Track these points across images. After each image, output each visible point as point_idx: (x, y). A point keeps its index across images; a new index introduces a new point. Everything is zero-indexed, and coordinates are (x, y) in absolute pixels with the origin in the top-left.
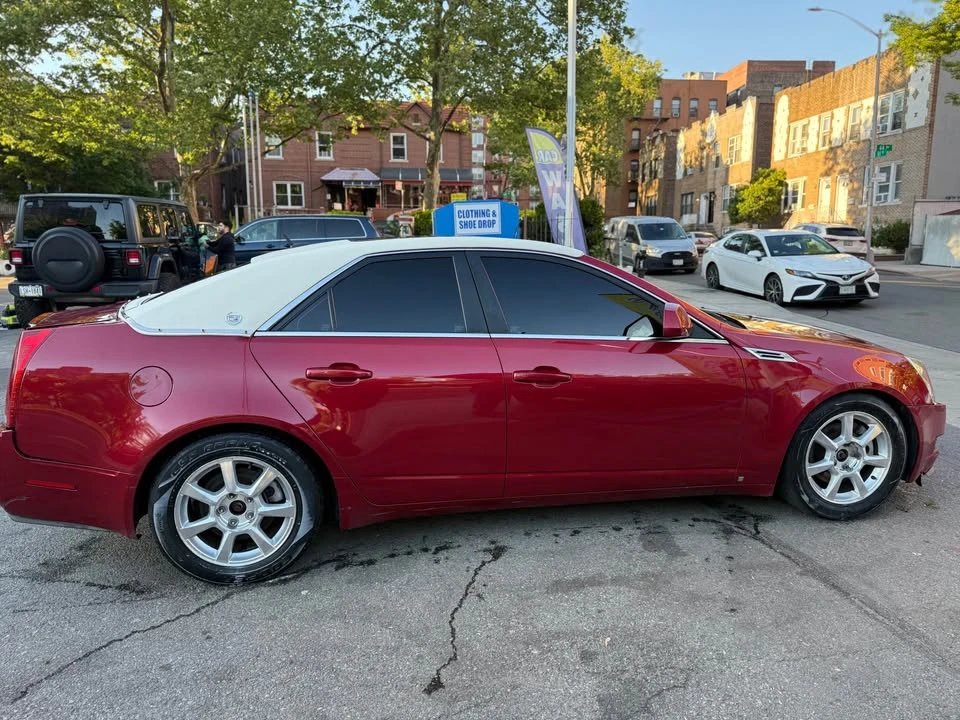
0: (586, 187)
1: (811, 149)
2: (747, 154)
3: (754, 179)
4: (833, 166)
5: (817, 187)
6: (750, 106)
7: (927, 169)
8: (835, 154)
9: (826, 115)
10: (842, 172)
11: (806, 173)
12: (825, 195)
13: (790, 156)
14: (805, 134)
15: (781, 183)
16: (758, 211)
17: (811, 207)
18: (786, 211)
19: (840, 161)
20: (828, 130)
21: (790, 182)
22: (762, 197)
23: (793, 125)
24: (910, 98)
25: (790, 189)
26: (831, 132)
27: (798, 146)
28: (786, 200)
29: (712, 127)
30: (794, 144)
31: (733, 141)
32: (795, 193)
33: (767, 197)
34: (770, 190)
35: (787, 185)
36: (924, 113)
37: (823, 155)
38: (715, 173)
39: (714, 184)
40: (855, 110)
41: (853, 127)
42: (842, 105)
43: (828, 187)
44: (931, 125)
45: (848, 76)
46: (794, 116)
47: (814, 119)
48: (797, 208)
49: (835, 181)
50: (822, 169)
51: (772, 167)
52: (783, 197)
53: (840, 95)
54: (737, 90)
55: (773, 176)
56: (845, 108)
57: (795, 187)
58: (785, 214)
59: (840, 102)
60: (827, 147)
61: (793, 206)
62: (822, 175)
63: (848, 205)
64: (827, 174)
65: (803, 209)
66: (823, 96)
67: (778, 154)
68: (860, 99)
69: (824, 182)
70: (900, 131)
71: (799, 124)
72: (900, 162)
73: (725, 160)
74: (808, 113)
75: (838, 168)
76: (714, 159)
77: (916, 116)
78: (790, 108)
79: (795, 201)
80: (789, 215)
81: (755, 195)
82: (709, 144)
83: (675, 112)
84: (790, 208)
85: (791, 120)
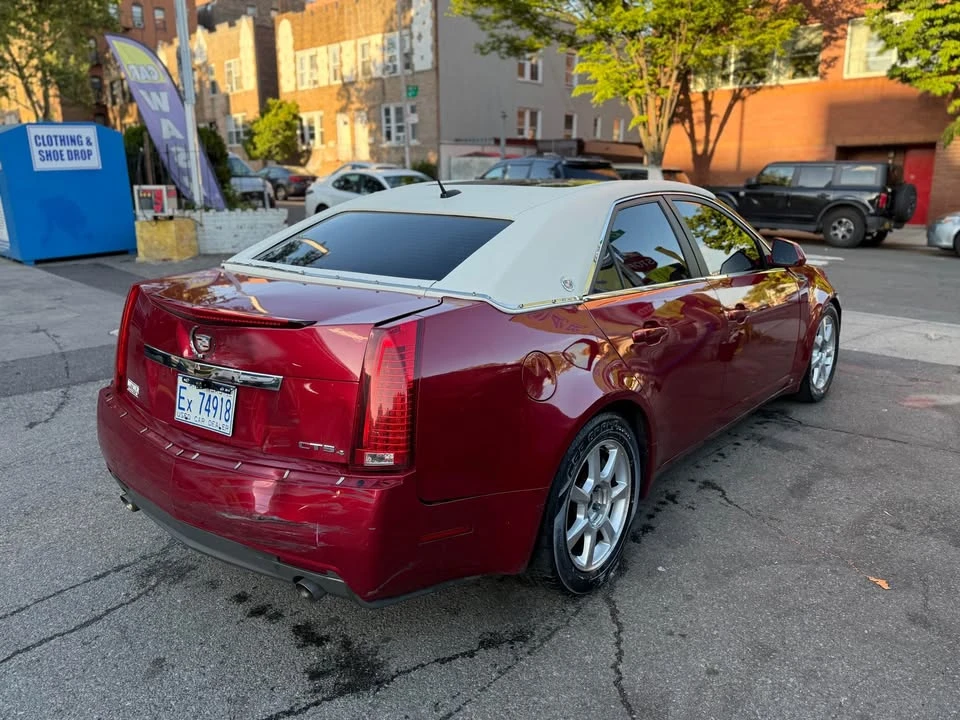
1: (323, 83)
2: (250, 82)
3: (264, 110)
4: (347, 105)
5: (334, 123)
6: (245, 29)
7: (438, 111)
8: (348, 91)
9: (335, 47)
10: (359, 110)
11: (320, 108)
12: (344, 132)
13: (300, 88)
14: (314, 65)
15: (296, 117)
16: (277, 146)
17: (331, 144)
18: (304, 148)
19: (354, 99)
20: (338, 63)
21: (305, 116)
22: (281, 131)
23: (300, 54)
24: (415, 40)
25: (305, 123)
26: (341, 66)
27: (307, 78)
28: (303, 136)
29: (200, 47)
30: (302, 75)
31: (229, 65)
32: (311, 128)
33: (285, 131)
34: (287, 123)
35: (301, 120)
36: (430, 57)
37: (336, 90)
38: (212, 100)
39: (213, 113)
40: (363, 46)
41: (363, 63)
42: (350, 39)
43: (345, 123)
44: (436, 69)
45: (351, 9)
46: (298, 43)
47: (322, 50)
48: (316, 144)
49: (353, 120)
50: (338, 105)
51: (283, 98)
52: (298, 132)
53: (347, 27)
54: (207, 5)
55: (285, 108)
56: (352, 42)
57: (311, 121)
58: (304, 151)
59: (347, 35)
60: (339, 82)
61: (311, 142)
62: (337, 112)
63: (370, 145)
64: (343, 110)
65: (324, 147)
66: (328, 27)
67: (286, 84)
68: (367, 35)
69: (341, 118)
70: (409, 72)
71: (306, 54)
72: (413, 103)
73: (224, 88)
74: (314, 43)
75: (353, 107)
76: (208, 85)
77: (423, 60)
78: (294, 34)
79: (312, 136)
80: (309, 152)
81: (273, 128)
82: (200, 67)
83: (138, 21)
84: (309, 144)
85: (299, 46)
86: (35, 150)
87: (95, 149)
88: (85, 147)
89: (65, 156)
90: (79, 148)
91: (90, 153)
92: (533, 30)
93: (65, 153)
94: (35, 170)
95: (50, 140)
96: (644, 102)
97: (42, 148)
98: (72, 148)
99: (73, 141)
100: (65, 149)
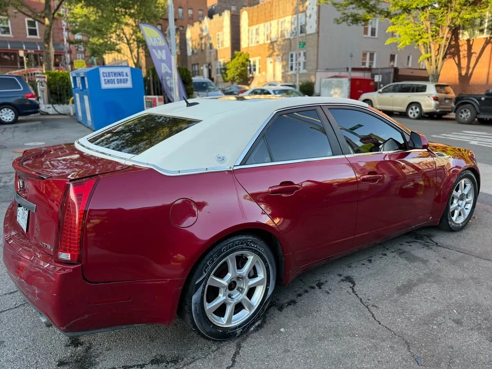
0: (134, 57)
1: (261, 42)
2: (227, 43)
3: (233, 57)
4: (272, 53)
5: (266, 62)
6: (227, 15)
7: (318, 55)
8: (273, 46)
9: (268, 24)
10: (277, 55)
11: (259, 55)
12: (270, 67)
13: (251, 45)
14: (257, 33)
15: (247, 60)
16: (237, 75)
17: (263, 73)
18: (251, 76)
19: (276, 50)
20: (269, 32)
21: (252, 60)
22: (239, 68)
23: (251, 28)
24: (308, 18)
25: (252, 63)
26: (271, 33)
27: (254, 40)
28: (250, 69)
29: (206, 27)
30: (252, 39)
31: (218, 35)
32: (255, 66)
33: (241, 67)
34: (243, 64)
35: (250, 61)
36: (315, 26)
37: (267, 46)
38: (210, 53)
39: (210, 59)
40: (282, 22)
41: (281, 31)
42: (275, 19)
43: (271, 62)
44: (318, 32)
45: (277, 4)
46: (251, 23)
47: (262, 25)
48: (256, 73)
49: (275, 61)
50: (268, 53)
51: (242, 51)
52: (248, 68)
53: (274, 13)
54: (213, 6)
55: (243, 55)
56: (276, 21)
57: (254, 62)
58: (250, 77)
59: (274, 17)
60: (269, 41)
61: (254, 73)
62: (267, 57)
63: (282, 73)
64: (270, 56)
65: (259, 75)
66: (265, 14)
67: (244, 44)
68: (284, 17)
69: (269, 60)
70: (303, 35)
71: (254, 28)
72: (305, 51)
73: (215, 46)
74: (258, 22)
75: (275, 54)
76: (208, 45)
77: (311, 29)
78: (249, 18)
79: (255, 70)
80: (253, 78)
81: (236, 66)
82: (205, 37)
83: (180, 15)
84: (253, 74)
85: (250, 25)
86: (102, 79)
87: (129, 78)
88: (125, 77)
89: (116, 82)
90: (122, 78)
91: (127, 80)
92: (367, 9)
93: (116, 80)
94: (102, 88)
95: (109, 74)
96: (428, 46)
97: (106, 78)
98: (119, 78)
99: (120, 74)
100: (116, 78)
